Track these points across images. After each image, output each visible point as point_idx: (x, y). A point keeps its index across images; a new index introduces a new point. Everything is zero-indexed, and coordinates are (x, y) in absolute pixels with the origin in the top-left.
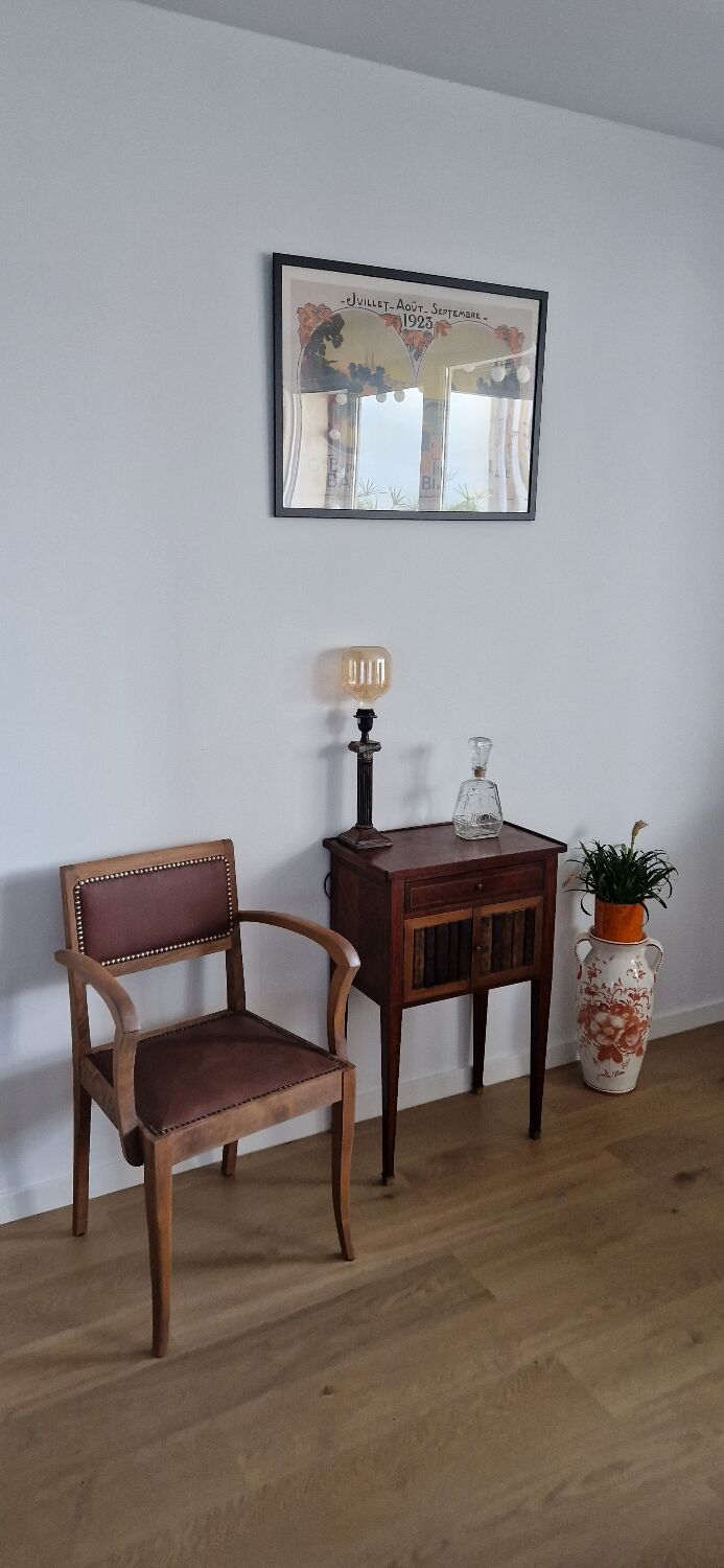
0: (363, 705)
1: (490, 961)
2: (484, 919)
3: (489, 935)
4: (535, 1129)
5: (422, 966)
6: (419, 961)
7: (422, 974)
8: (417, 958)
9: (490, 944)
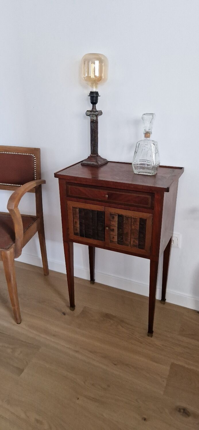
0: (94, 90)
1: (116, 237)
2: (111, 214)
3: (115, 223)
4: (150, 331)
5: (78, 226)
6: (76, 222)
7: (78, 230)
8: (74, 221)
9: (116, 229)
